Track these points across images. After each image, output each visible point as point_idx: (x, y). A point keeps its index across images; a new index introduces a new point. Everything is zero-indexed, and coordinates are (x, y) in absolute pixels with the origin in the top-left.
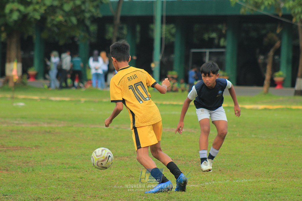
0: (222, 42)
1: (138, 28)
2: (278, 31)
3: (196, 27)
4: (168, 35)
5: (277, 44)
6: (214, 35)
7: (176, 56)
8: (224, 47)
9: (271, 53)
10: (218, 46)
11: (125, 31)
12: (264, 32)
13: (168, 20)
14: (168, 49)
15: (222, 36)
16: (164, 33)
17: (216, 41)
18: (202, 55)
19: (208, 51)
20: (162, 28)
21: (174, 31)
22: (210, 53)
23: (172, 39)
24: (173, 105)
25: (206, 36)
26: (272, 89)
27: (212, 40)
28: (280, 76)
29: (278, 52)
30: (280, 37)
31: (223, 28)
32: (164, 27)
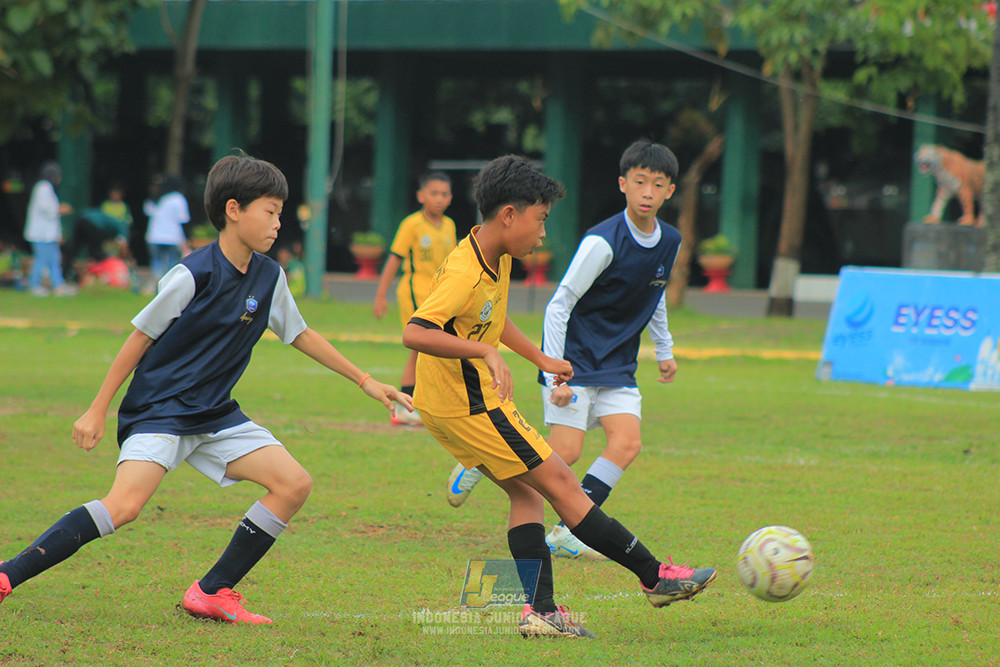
1: (254, 91)
2: (715, 103)
3: (447, 87)
4: (353, 114)
5: (713, 148)
6: (503, 116)
7: (381, 184)
8: (536, 155)
9: (692, 176)
10: (519, 149)
11: (210, 101)
12: (666, 106)
13: (356, 63)
14: (354, 158)
15: (530, 117)
16: (341, 106)
17: (511, 136)
18: (465, 179)
21: (371, 100)
23: (367, 128)
24: (372, 345)
25: (477, 119)
26: (694, 294)
27: (496, 131)
28: (720, 251)
29: (713, 173)
30: (720, 123)
31: (534, 92)
32: (342, 86)
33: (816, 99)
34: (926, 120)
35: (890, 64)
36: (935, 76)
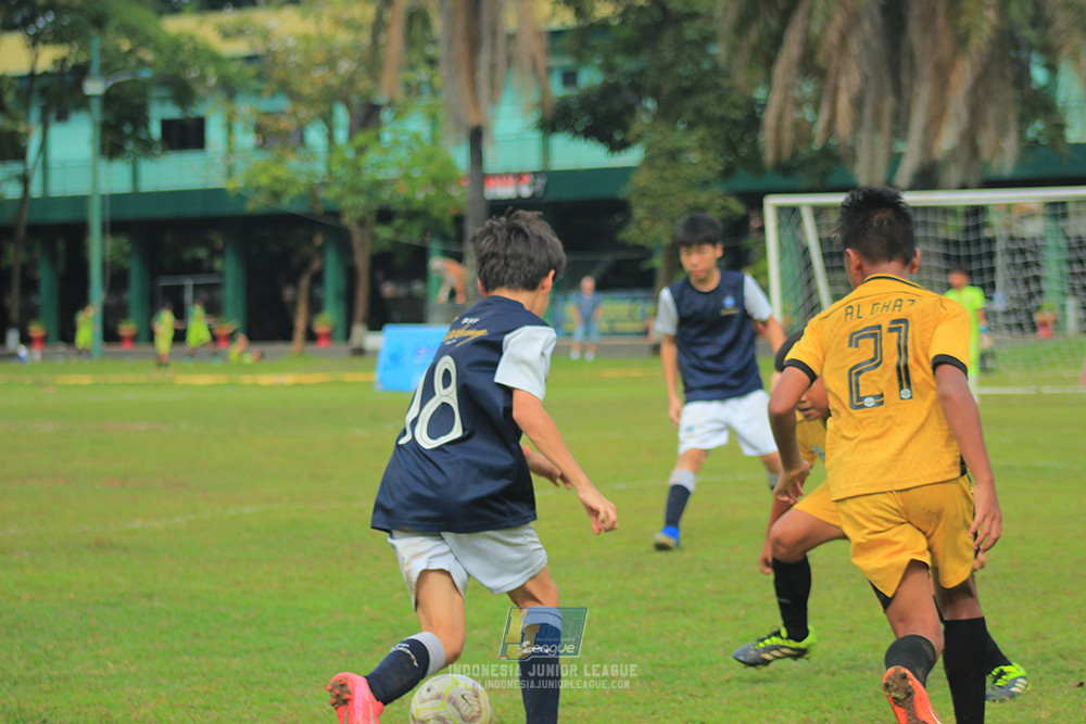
0: (218, 264)
1: (61, 245)
2: (318, 241)
3: (169, 239)
5: (316, 265)
6: (202, 253)
7: (134, 294)
9: (305, 282)
10: (211, 271)
11: (38, 253)
12: (293, 244)
13: (114, 227)
14: (117, 280)
15: (215, 253)
16: (109, 254)
17: (206, 263)
18: (180, 289)
19: (189, 282)
20: (103, 245)
21: (127, 248)
22: (195, 286)
23: (125, 264)
25: (187, 255)
26: (311, 348)
27: (198, 261)
28: (325, 323)
29: (318, 279)
30: (321, 250)
31: (217, 239)
32: (110, 242)
33: (374, 238)
34: (435, 246)
35: (413, 215)
36: (438, 221)
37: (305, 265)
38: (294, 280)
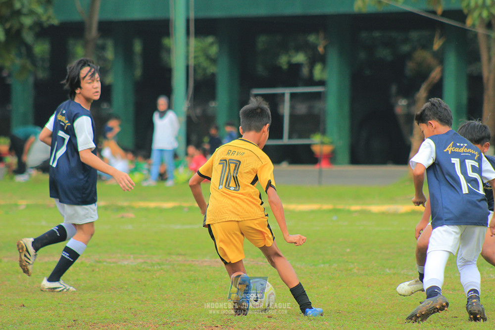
0: (318, 72)
1: (138, 47)
2: (437, 45)
3: (262, 41)
4: (202, 60)
5: (435, 75)
6: (300, 58)
7: (221, 105)
8: (322, 83)
9: (422, 93)
10: (311, 82)
11: (110, 54)
12: (406, 48)
15: (316, 58)
16: (192, 55)
17: (305, 71)
18: (277, 99)
19: (287, 92)
21: (214, 50)
22: (293, 95)
23: (212, 69)
25: (283, 61)
27: (295, 68)
29: (437, 90)
30: (440, 58)
31: (319, 41)
32: (193, 41)
37: (422, 75)
38: (409, 92)
